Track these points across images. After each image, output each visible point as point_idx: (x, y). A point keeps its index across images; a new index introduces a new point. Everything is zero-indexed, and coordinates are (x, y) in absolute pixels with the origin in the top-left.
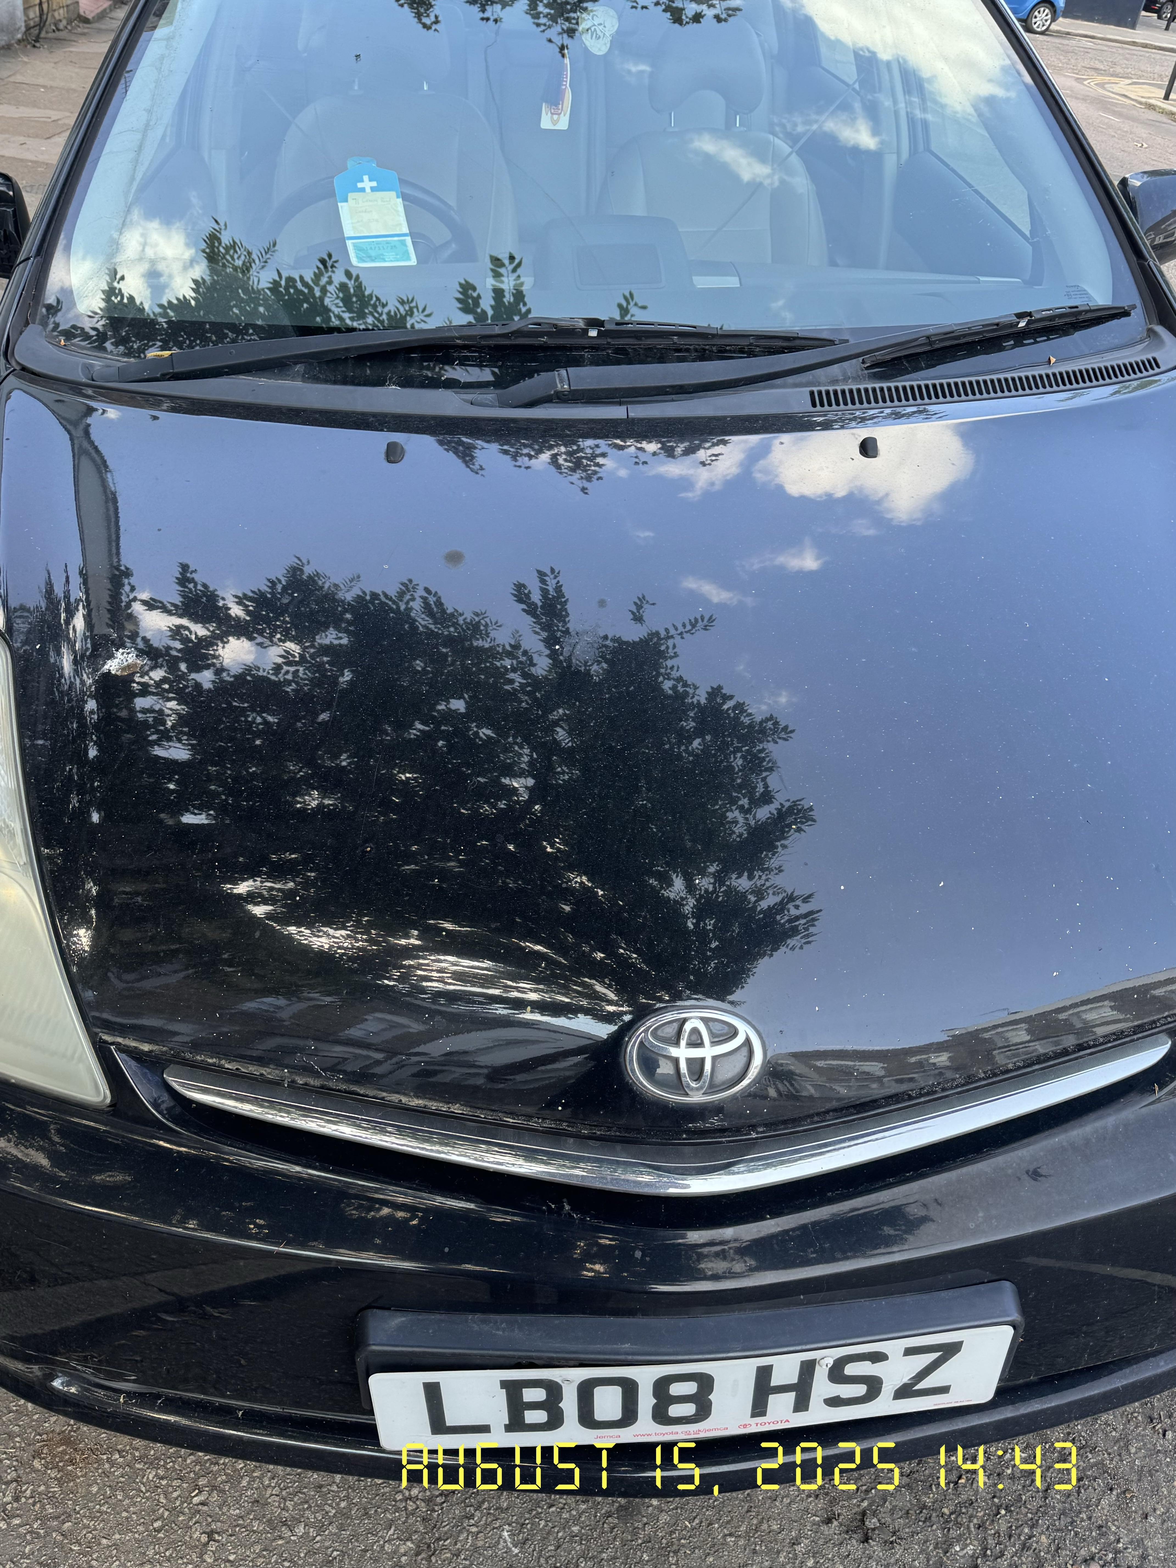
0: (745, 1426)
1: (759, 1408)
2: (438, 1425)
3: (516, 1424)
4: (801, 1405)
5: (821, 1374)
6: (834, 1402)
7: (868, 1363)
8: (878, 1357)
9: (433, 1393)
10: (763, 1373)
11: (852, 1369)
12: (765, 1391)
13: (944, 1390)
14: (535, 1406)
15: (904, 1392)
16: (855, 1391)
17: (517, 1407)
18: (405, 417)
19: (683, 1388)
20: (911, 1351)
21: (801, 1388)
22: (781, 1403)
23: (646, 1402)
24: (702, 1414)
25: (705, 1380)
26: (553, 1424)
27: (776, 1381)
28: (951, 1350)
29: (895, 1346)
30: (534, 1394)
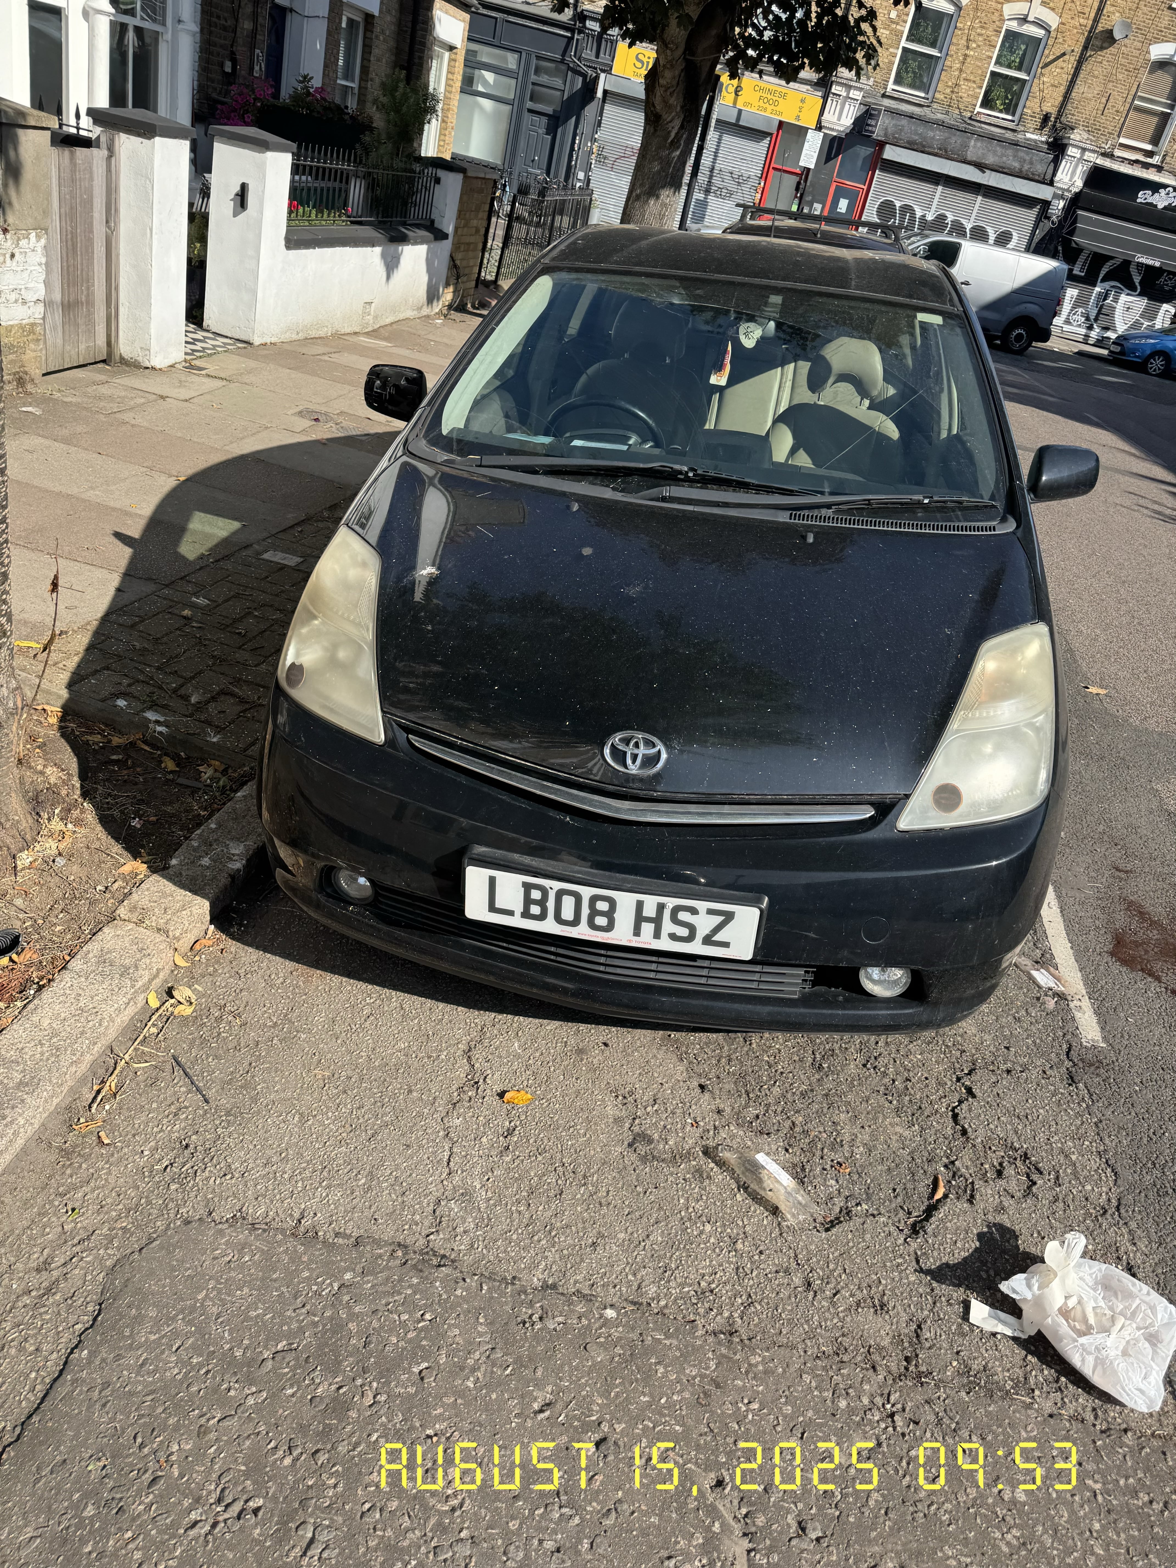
0: (630, 941)
1: (637, 932)
2: (492, 908)
3: (526, 914)
4: (657, 935)
5: (667, 914)
6: (673, 937)
8: (694, 911)
9: (492, 881)
10: (640, 905)
11: (683, 916)
12: (640, 918)
13: (726, 945)
14: (536, 902)
15: (708, 940)
16: (684, 932)
17: (528, 901)
18: (584, 496)
19: (602, 906)
20: (710, 912)
21: (657, 921)
22: (648, 929)
23: (585, 911)
24: (610, 927)
25: (612, 902)
26: (542, 917)
27: (645, 913)
28: (729, 917)
29: (702, 906)
30: (536, 895)
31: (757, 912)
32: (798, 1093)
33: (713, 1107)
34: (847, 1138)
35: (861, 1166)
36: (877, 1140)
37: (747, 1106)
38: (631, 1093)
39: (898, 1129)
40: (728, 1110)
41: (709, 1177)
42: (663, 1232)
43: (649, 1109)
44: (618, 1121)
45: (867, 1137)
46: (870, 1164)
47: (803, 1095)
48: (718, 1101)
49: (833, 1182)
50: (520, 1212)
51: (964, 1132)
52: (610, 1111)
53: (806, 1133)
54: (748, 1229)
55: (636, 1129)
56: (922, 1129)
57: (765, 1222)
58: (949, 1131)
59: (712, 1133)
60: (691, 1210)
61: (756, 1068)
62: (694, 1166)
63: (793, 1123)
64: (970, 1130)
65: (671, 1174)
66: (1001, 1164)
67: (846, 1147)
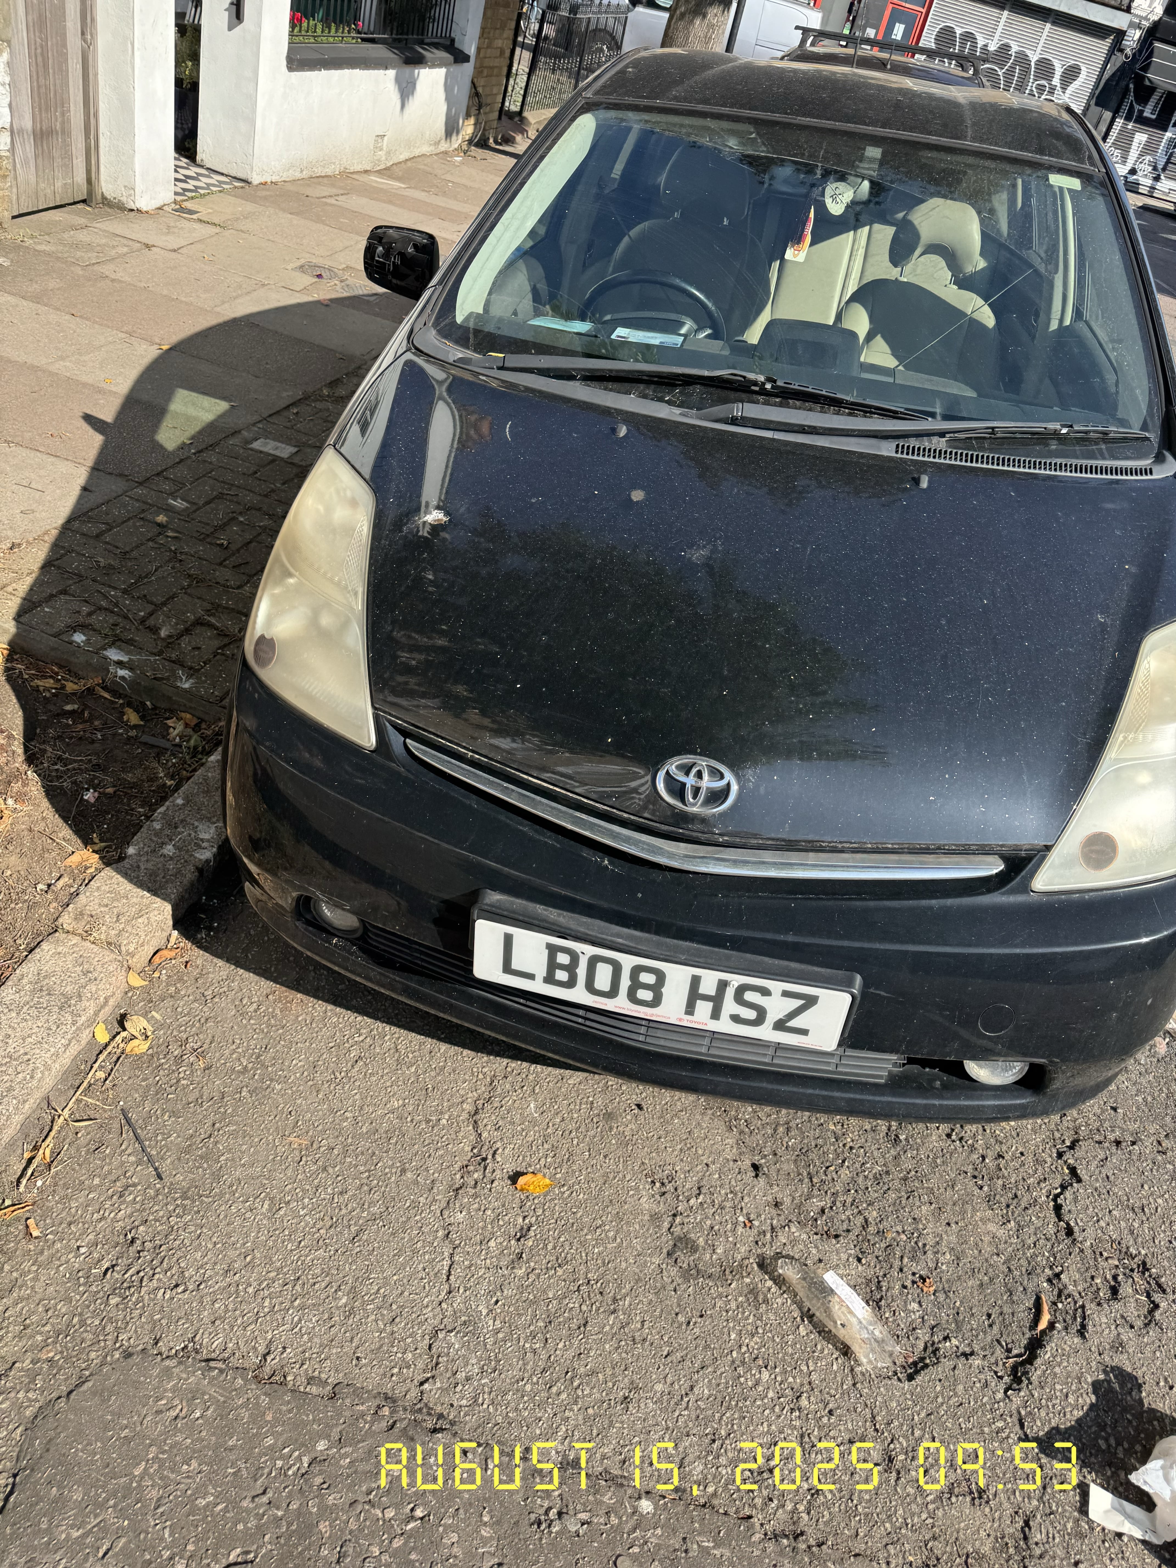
0: (680, 1020)
1: (690, 1009)
2: (507, 968)
4: (716, 1015)
5: (730, 993)
7: (759, 994)
8: (765, 992)
9: (508, 940)
10: (696, 981)
11: (749, 996)
12: (694, 995)
13: (804, 1032)
14: (563, 967)
15: (780, 1025)
16: (750, 1014)
17: (552, 965)
18: (633, 414)
19: (647, 978)
20: (786, 994)
21: (717, 1000)
22: (704, 1008)
23: (625, 982)
24: (656, 1002)
25: (661, 977)
26: (571, 984)
27: (702, 990)
28: (810, 1001)
29: (776, 986)
30: (563, 959)
31: (848, 998)
32: (871, 1176)
33: (770, 1198)
34: (930, 1240)
35: (948, 1281)
36: (966, 1242)
37: (809, 1197)
38: (671, 1178)
39: (991, 1227)
40: (787, 1201)
41: (766, 1301)
42: (710, 1381)
43: (692, 1201)
44: (655, 1218)
45: (953, 1238)
46: (959, 1278)
47: (877, 1179)
48: (776, 1188)
49: (915, 1306)
50: (534, 1352)
51: (1069, 1232)
52: (646, 1204)
53: (880, 1233)
54: (814, 1376)
55: (677, 1230)
56: (1020, 1228)
57: (835, 1367)
58: (1051, 1229)
59: (768, 1235)
60: (744, 1349)
61: (820, 1141)
62: (748, 1285)
63: (866, 1220)
64: (1076, 1229)
65: (720, 1296)
66: (1115, 1277)
67: (930, 1255)
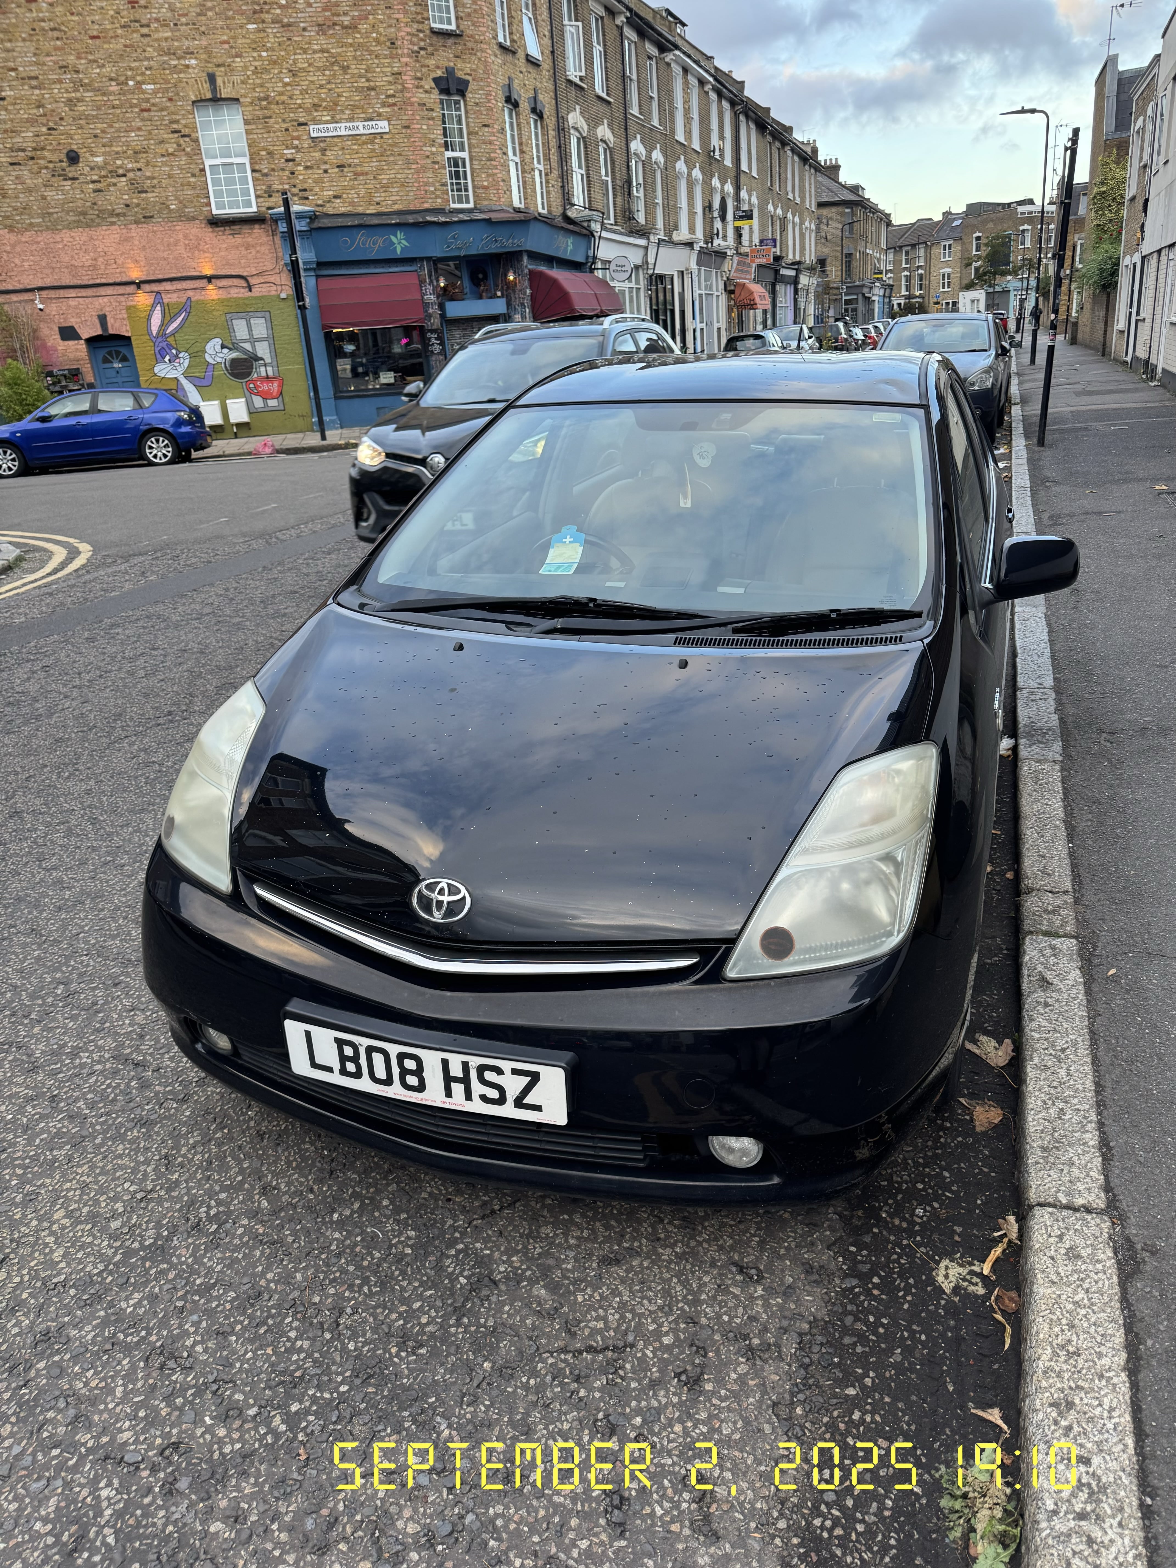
0: (444, 1102)
1: (448, 1090)
3: (344, 1072)
4: (469, 1097)
5: (473, 1074)
6: (484, 1098)
7: (496, 1074)
8: (499, 1071)
10: (445, 1063)
11: (489, 1076)
12: (448, 1078)
13: (538, 1108)
14: (350, 1059)
15: (519, 1103)
16: (494, 1094)
17: (342, 1058)
19: (410, 1064)
20: (515, 1072)
21: (465, 1080)
22: (458, 1089)
23: (396, 1070)
24: (422, 1088)
25: (418, 1061)
26: (359, 1074)
27: (453, 1073)
28: (535, 1078)
29: (506, 1066)
30: (348, 1051)
31: (562, 1073)
